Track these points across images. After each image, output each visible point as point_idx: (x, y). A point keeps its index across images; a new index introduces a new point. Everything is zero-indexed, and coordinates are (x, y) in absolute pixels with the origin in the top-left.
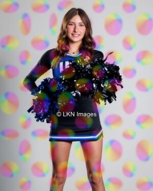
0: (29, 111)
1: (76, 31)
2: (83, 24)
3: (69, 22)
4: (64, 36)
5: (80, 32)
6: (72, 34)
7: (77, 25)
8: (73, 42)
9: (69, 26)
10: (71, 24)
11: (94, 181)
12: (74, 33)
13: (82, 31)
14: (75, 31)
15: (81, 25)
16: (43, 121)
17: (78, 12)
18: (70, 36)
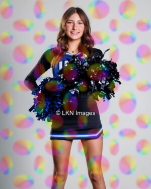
0: (30, 110)
1: (75, 28)
2: (81, 22)
3: (68, 20)
4: (63, 35)
5: (79, 30)
6: (71, 32)
7: (76, 23)
8: (72, 40)
9: (68, 24)
10: (70, 23)
11: (95, 179)
12: (73, 31)
13: (81, 29)
14: (73, 29)
15: (80, 23)
16: (44, 120)
17: (76, 11)
18: (69, 34)
